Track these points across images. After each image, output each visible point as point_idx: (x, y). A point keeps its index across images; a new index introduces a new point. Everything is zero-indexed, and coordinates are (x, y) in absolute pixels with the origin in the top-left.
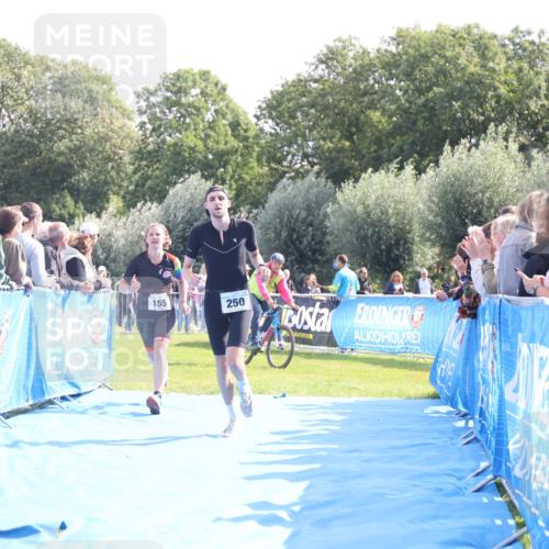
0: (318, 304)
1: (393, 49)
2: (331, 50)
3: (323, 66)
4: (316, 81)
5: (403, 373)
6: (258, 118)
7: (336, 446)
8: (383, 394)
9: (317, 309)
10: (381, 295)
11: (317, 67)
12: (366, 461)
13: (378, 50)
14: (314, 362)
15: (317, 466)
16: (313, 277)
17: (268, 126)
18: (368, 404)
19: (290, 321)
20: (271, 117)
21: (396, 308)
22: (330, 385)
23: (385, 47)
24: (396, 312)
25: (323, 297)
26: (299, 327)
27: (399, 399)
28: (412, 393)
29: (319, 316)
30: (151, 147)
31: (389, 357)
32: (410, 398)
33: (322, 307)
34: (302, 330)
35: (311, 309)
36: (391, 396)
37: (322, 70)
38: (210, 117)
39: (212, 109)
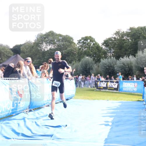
0: (115, 82)
1: (129, 31)
2: (116, 32)
3: (115, 35)
4: (113, 38)
5: (132, 96)
6: (101, 46)
7: (119, 111)
8: (128, 100)
9: (114, 83)
10: (127, 80)
11: (113, 35)
12: (125, 114)
13: (126, 32)
14: (114, 94)
15: (115, 114)
16: (113, 77)
17: (104, 47)
18: (125, 102)
19: (109, 86)
20: (104, 45)
21: (131, 83)
22: (117, 98)
23: (127, 31)
24: (131, 84)
25: (115, 81)
26: (111, 87)
27: (131, 101)
28: (134, 100)
29: (115, 85)
30: (81, 51)
31: (128, 93)
32: (133, 101)
33: (115, 83)
34: (112, 88)
35: (113, 83)
36: (129, 100)
37: (115, 36)
38: (92, 45)
39: (92, 43)
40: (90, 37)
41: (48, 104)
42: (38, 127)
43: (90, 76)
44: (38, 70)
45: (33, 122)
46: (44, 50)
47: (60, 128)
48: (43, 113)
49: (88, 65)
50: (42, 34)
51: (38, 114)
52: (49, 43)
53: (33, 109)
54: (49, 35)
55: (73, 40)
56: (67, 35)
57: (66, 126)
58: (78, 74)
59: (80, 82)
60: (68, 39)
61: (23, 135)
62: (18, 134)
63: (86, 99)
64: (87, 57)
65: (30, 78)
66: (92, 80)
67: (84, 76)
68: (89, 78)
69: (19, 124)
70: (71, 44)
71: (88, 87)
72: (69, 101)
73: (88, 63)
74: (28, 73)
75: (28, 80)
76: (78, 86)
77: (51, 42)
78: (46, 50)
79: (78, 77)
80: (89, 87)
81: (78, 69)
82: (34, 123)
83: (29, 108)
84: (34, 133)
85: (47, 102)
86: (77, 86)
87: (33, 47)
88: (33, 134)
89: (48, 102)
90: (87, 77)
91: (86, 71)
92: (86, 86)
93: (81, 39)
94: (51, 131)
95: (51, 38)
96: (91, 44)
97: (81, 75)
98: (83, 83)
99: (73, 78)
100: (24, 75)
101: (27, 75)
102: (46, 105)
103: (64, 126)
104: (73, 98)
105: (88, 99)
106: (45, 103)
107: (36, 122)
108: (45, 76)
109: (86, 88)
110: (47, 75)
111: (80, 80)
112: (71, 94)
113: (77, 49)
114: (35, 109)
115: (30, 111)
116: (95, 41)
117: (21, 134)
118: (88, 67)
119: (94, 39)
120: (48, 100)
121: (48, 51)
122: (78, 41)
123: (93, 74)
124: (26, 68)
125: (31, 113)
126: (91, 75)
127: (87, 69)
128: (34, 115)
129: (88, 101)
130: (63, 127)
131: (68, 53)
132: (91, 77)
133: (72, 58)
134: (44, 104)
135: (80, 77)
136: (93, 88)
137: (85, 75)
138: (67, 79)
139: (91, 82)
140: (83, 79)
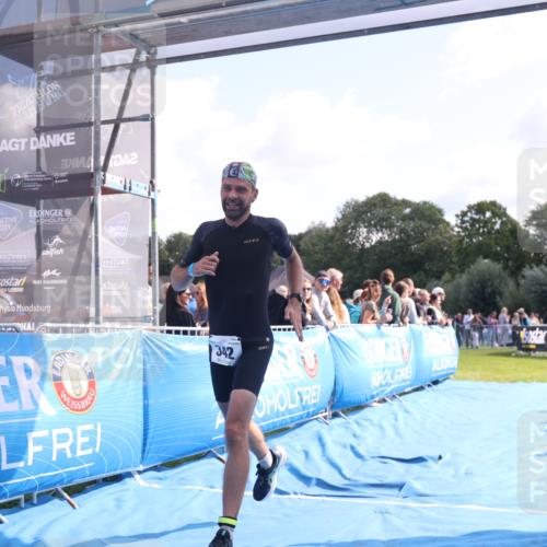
30: (464, 246)
38: (497, 226)
39: (499, 222)
40: (493, 204)
41: (381, 397)
42: (359, 460)
43: (495, 313)
44: (350, 301)
45: (345, 447)
46: (363, 245)
47: (423, 464)
48: (371, 421)
49: (490, 283)
50: (356, 202)
51: (358, 423)
52: (375, 226)
53: (344, 412)
54: (375, 205)
55: (442, 215)
56: (425, 203)
57: (440, 458)
58: (460, 308)
59: (469, 331)
60: (427, 213)
61: (322, 484)
62: (306, 480)
63: (489, 380)
64: (486, 261)
65: (330, 324)
66: (502, 325)
67: (478, 315)
68: (493, 320)
69: (307, 454)
70: (436, 225)
71: (492, 345)
72: (440, 385)
73: (487, 277)
74: (326, 312)
75: (327, 329)
76: (464, 344)
77: (382, 223)
78: (367, 245)
79: (463, 317)
80: (496, 345)
81: (462, 296)
82: (349, 451)
83: (332, 407)
84: (349, 479)
85: (379, 390)
86: (460, 344)
87: (331, 239)
88: (346, 482)
89: (382, 391)
90: (487, 316)
91: (484, 300)
92: (486, 342)
93: (465, 209)
94: (396, 472)
95: (380, 212)
96: (495, 223)
97: (470, 310)
98: (477, 335)
99: (450, 322)
100: (314, 316)
101: (323, 317)
102: (377, 399)
103: (432, 458)
104: (452, 376)
105: (497, 380)
106: (375, 393)
107: (352, 448)
108: (373, 318)
109: (488, 349)
110: (378, 316)
111: (467, 327)
112: (445, 367)
113: (454, 239)
114: (348, 410)
115: (335, 415)
116: (505, 215)
117: (314, 482)
118: (489, 290)
119: (505, 209)
120: (381, 386)
121: (372, 247)
122: (457, 216)
123: (505, 309)
124: (320, 298)
125: (337, 420)
126: (499, 312)
127: (487, 295)
128: (347, 428)
129: (495, 385)
130: (430, 463)
131: (428, 251)
132: (501, 316)
133: (441, 264)
134: (373, 397)
135: (466, 317)
136: (506, 349)
137: (482, 312)
138: (433, 323)
139: (499, 331)
140: (477, 324)
